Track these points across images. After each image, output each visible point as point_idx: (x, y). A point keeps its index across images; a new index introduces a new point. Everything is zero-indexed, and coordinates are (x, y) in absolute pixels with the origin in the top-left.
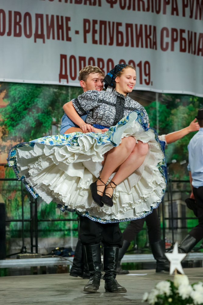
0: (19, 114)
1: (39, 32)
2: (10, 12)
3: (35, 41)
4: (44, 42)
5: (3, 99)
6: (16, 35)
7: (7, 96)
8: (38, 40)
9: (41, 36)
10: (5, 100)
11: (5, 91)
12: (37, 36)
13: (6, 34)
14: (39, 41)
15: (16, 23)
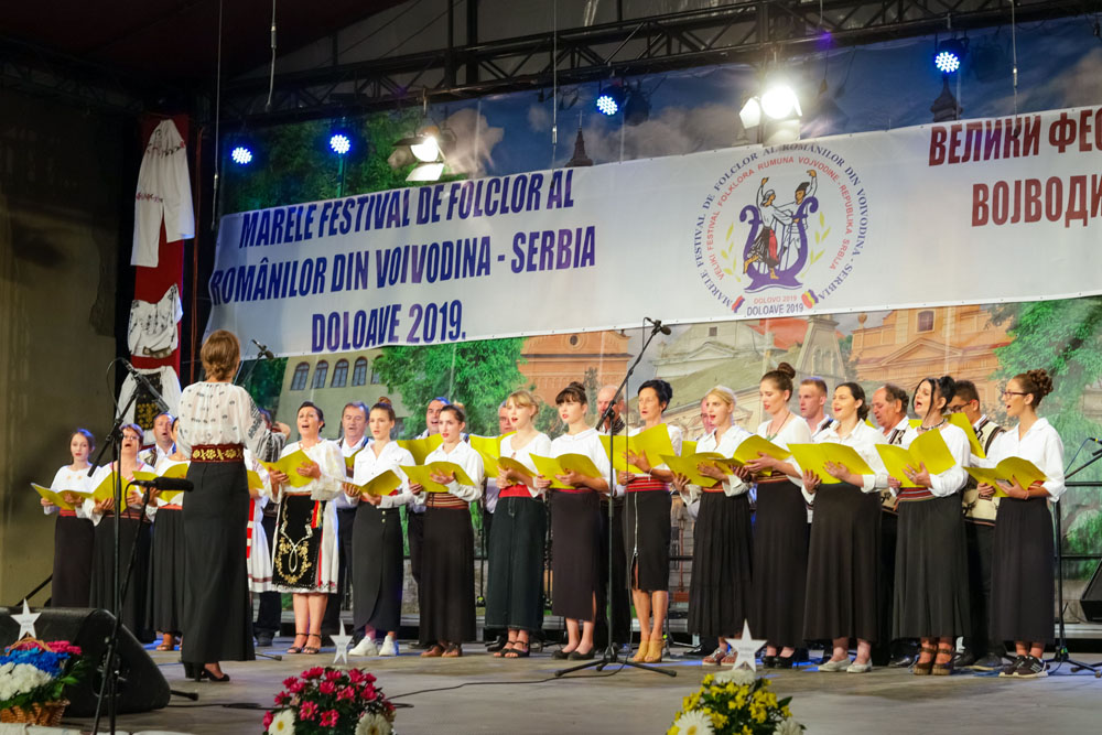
0: (1037, 355)
1: (1077, 208)
2: (1018, 184)
3: (1067, 225)
4: (1085, 224)
5: (1007, 331)
6: (1029, 219)
7: (1015, 327)
8: (1071, 221)
9: (1082, 215)
10: (1011, 332)
11: (1011, 318)
12: (1071, 215)
13: (1009, 219)
14: (1076, 223)
15: (1029, 200)
